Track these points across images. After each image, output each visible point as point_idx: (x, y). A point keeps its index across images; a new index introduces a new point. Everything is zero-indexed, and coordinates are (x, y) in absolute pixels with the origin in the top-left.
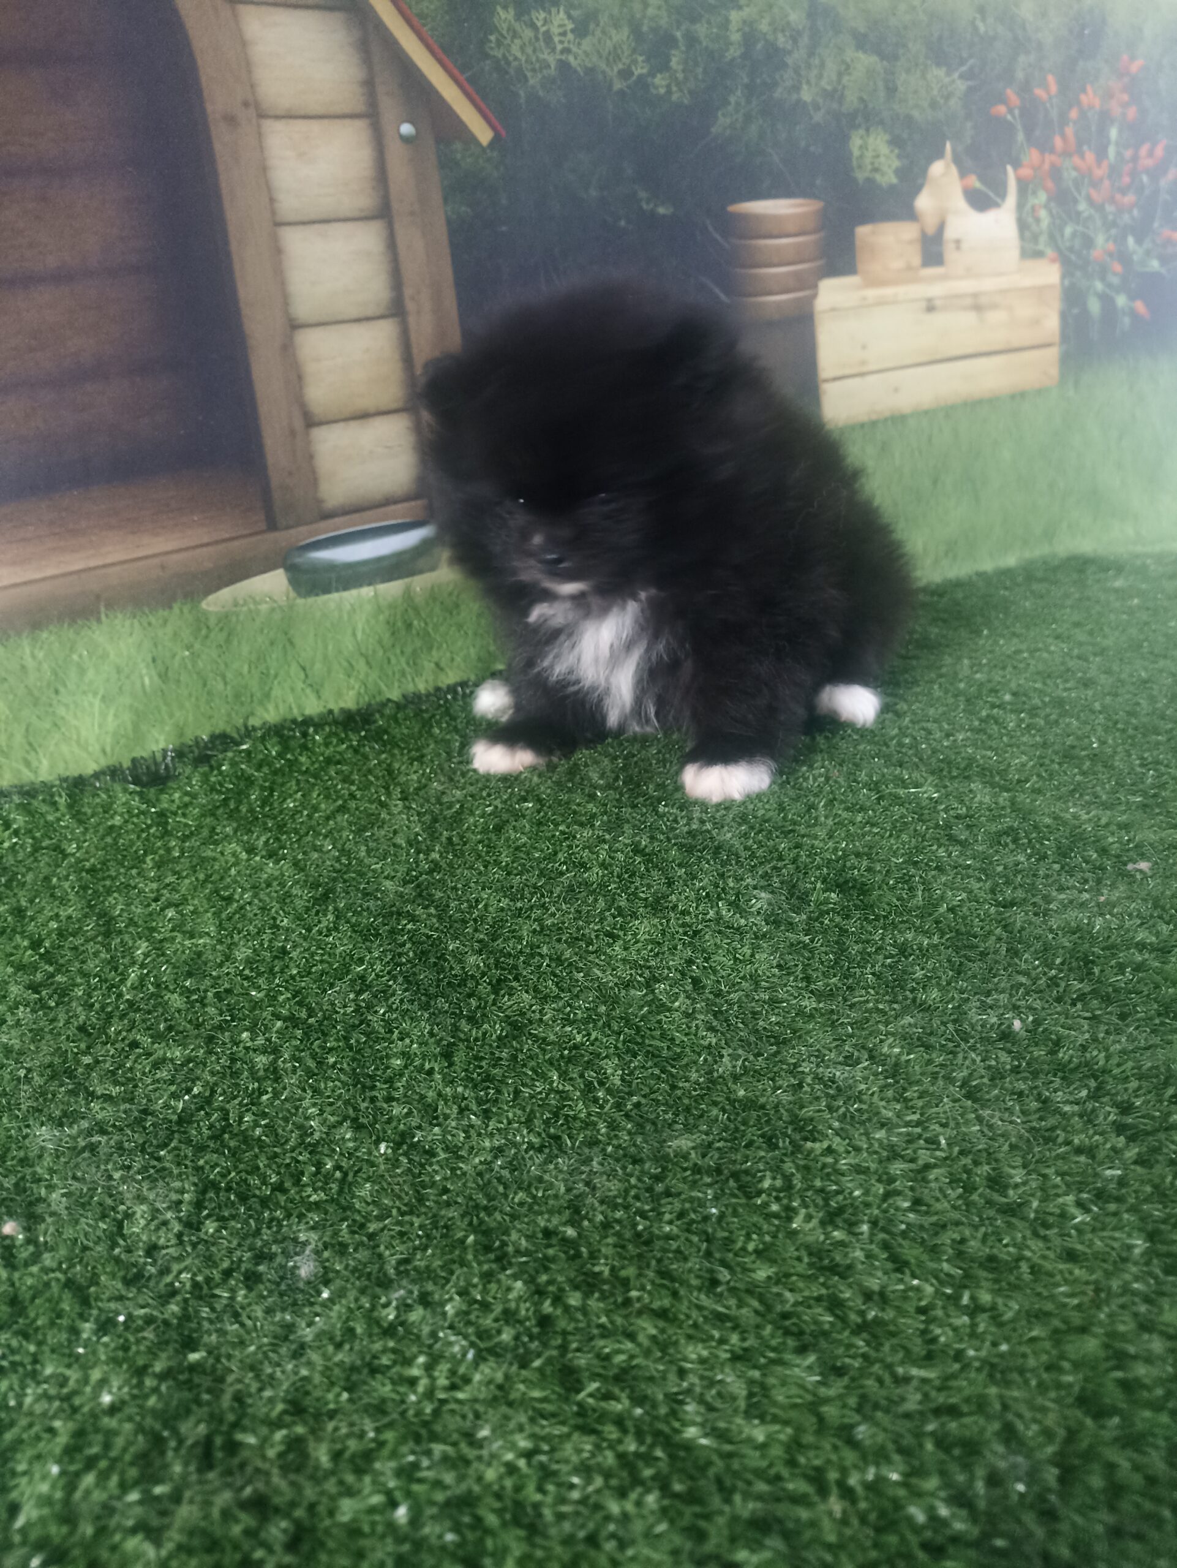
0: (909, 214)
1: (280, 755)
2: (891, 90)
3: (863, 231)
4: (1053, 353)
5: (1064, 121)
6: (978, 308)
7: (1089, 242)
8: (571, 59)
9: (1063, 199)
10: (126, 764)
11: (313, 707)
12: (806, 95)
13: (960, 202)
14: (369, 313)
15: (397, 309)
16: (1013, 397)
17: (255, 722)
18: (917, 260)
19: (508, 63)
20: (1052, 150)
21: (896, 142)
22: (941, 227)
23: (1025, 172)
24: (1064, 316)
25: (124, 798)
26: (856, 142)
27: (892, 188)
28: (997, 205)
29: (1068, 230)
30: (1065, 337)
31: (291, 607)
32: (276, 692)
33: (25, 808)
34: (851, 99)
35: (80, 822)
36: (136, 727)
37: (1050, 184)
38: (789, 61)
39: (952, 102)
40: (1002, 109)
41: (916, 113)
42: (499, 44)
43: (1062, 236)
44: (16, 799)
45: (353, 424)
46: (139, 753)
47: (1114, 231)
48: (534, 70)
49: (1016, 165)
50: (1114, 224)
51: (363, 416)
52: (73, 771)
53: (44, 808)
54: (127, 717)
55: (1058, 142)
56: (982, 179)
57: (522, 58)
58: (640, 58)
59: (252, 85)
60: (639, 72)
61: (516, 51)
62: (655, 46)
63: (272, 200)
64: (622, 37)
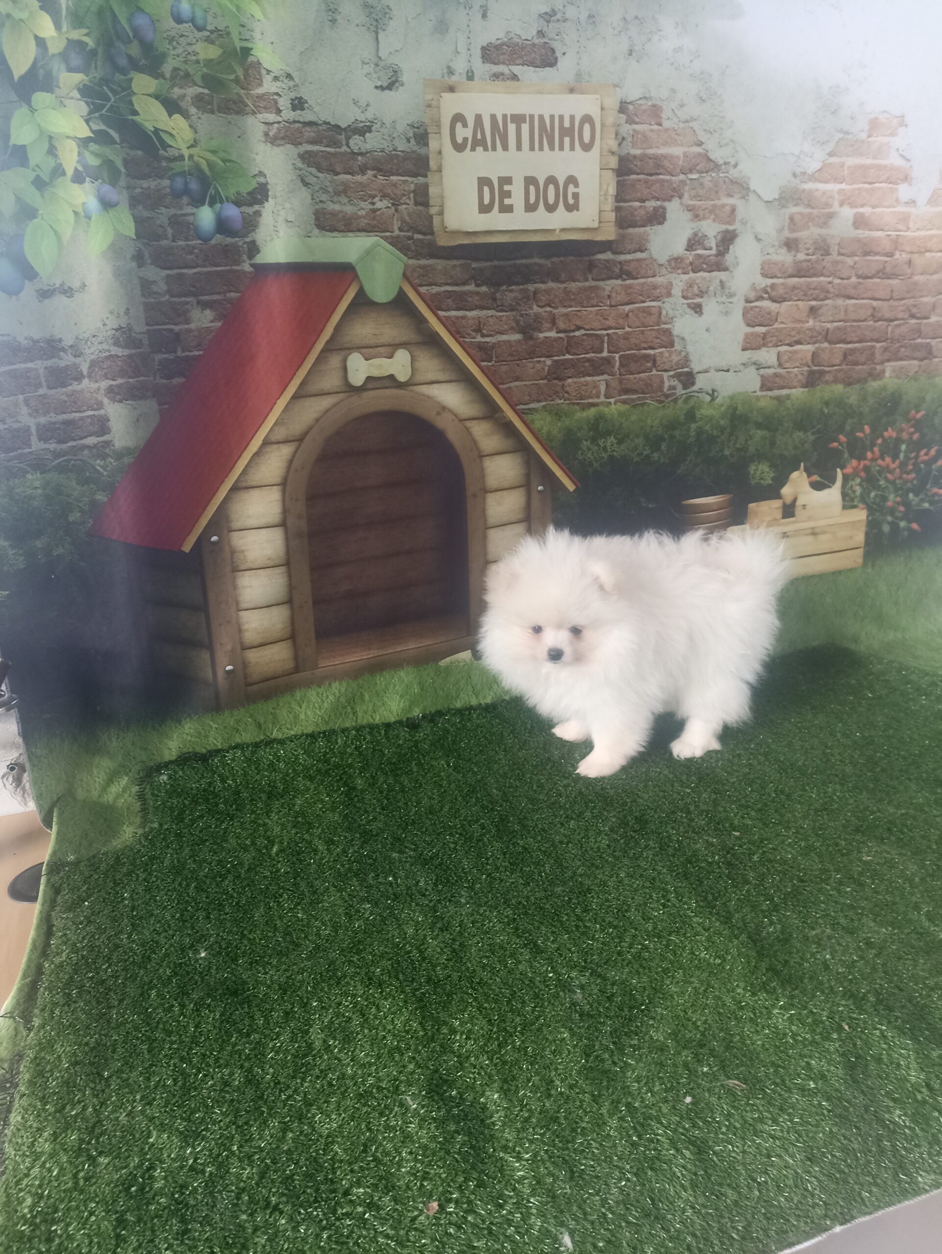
0: (778, 496)
1: (459, 723)
2: (773, 444)
3: (752, 506)
4: (861, 551)
5: (873, 444)
6: (814, 534)
7: (885, 499)
8: (615, 454)
9: (870, 480)
10: (405, 720)
11: (474, 702)
12: (727, 452)
13: (808, 488)
16: (834, 573)
17: (452, 706)
18: (779, 516)
19: (585, 460)
20: (865, 459)
21: (773, 466)
22: (795, 500)
23: (848, 470)
24: (867, 534)
25: (404, 733)
26: (752, 468)
27: (769, 486)
28: (830, 487)
29: (873, 494)
30: (867, 543)
31: (472, 664)
32: (462, 695)
33: (370, 733)
34: (752, 450)
35: (389, 741)
36: (410, 706)
37: (863, 474)
38: (719, 440)
39: (806, 445)
40: (835, 444)
41: (785, 452)
42: (582, 454)
43: (869, 497)
44: (368, 730)
46: (410, 716)
47: (900, 492)
48: (597, 461)
49: (842, 468)
50: (901, 489)
52: (387, 721)
53: (377, 734)
54: (407, 703)
55: (869, 455)
56: (820, 476)
57: (592, 457)
58: (647, 448)
59: (484, 483)
60: (645, 453)
61: (589, 455)
62: (655, 442)
63: (486, 520)
64: (640, 441)
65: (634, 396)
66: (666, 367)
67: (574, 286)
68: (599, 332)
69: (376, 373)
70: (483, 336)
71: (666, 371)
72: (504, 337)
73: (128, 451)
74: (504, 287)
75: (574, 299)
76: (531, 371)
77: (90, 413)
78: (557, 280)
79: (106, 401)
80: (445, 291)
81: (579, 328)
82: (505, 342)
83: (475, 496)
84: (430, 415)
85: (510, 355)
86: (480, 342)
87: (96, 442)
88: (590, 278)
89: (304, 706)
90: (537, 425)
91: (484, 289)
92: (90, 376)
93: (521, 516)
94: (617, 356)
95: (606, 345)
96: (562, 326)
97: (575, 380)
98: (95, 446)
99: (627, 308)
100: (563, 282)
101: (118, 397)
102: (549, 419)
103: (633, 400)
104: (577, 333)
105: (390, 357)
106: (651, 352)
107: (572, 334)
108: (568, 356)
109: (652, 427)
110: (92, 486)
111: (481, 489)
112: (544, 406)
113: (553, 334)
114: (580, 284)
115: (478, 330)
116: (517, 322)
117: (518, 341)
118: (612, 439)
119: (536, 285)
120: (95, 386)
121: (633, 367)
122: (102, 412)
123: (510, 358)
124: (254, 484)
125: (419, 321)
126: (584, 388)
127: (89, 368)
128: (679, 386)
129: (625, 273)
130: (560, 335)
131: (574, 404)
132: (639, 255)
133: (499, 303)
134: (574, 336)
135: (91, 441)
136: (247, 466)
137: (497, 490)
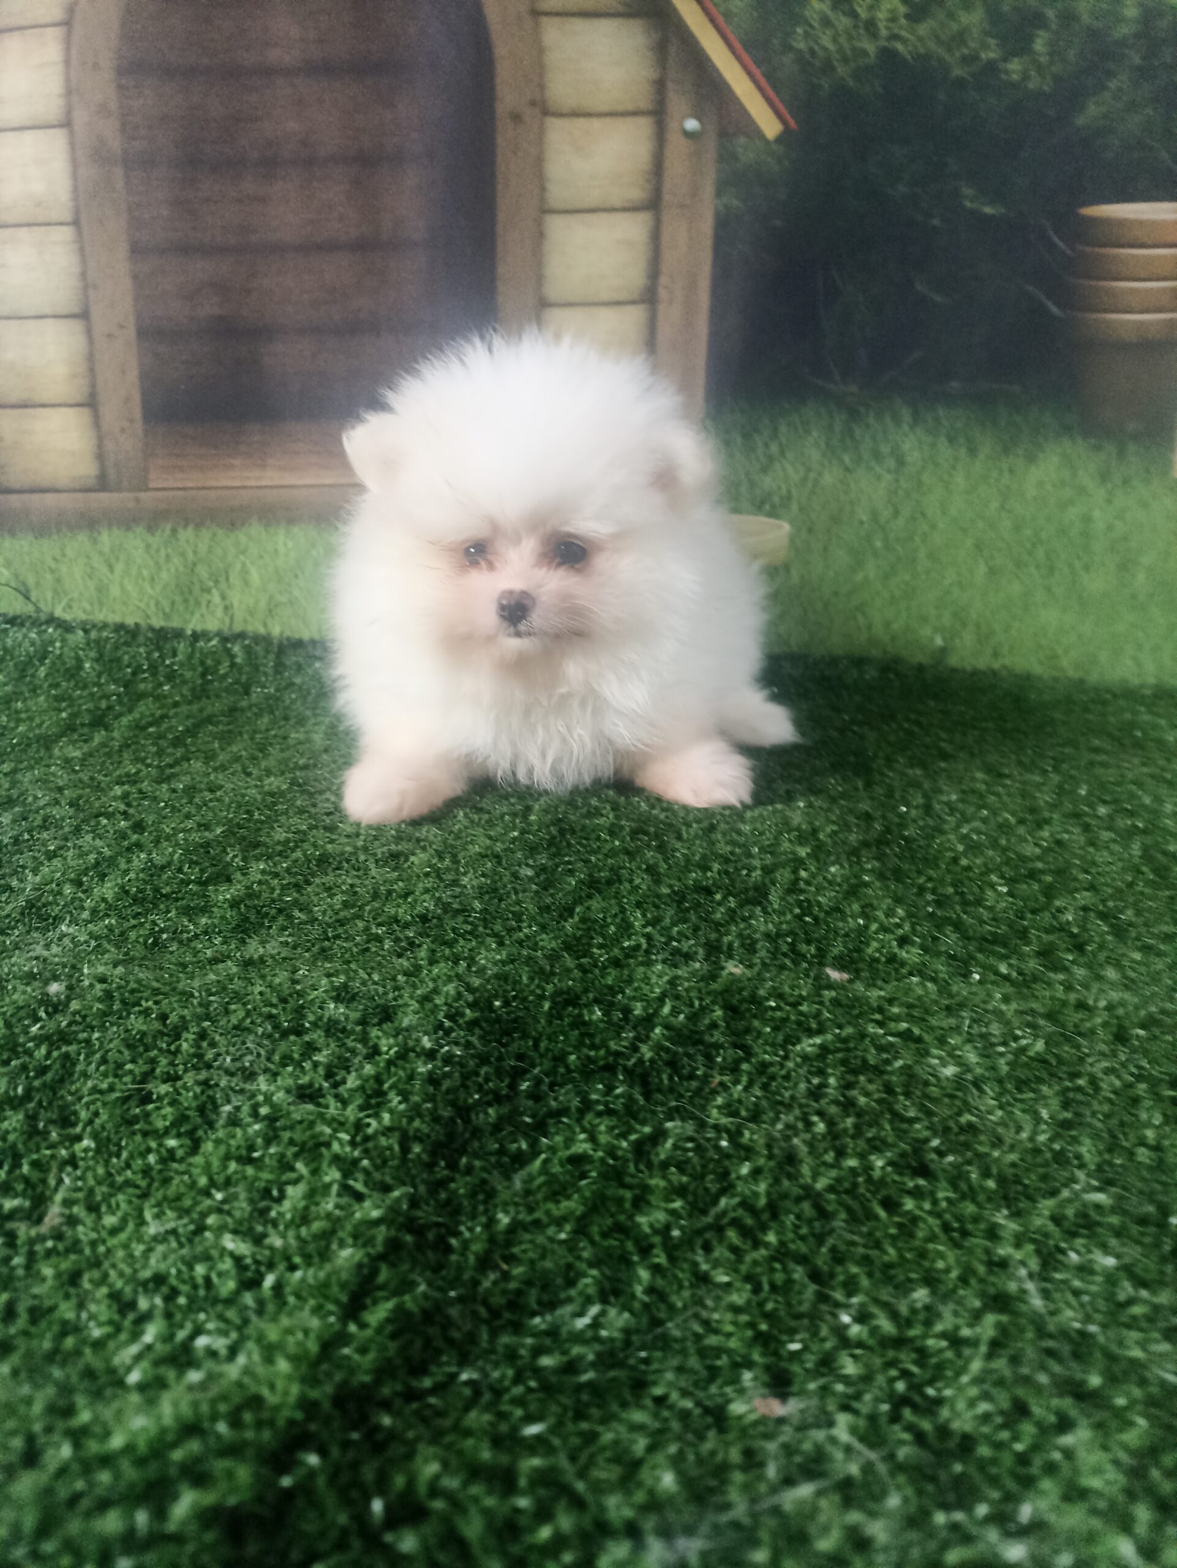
8: (899, 46)
15: (648, 296)
19: (813, 55)
42: (807, 35)
48: (845, 60)
57: (831, 46)
58: (992, 42)
59: (542, 87)
61: (826, 41)
62: (1016, 27)
63: (543, 189)
64: (975, 17)
83: (516, 117)
89: (119, 568)
93: (637, 193)
111: (533, 103)
137: (576, 114)
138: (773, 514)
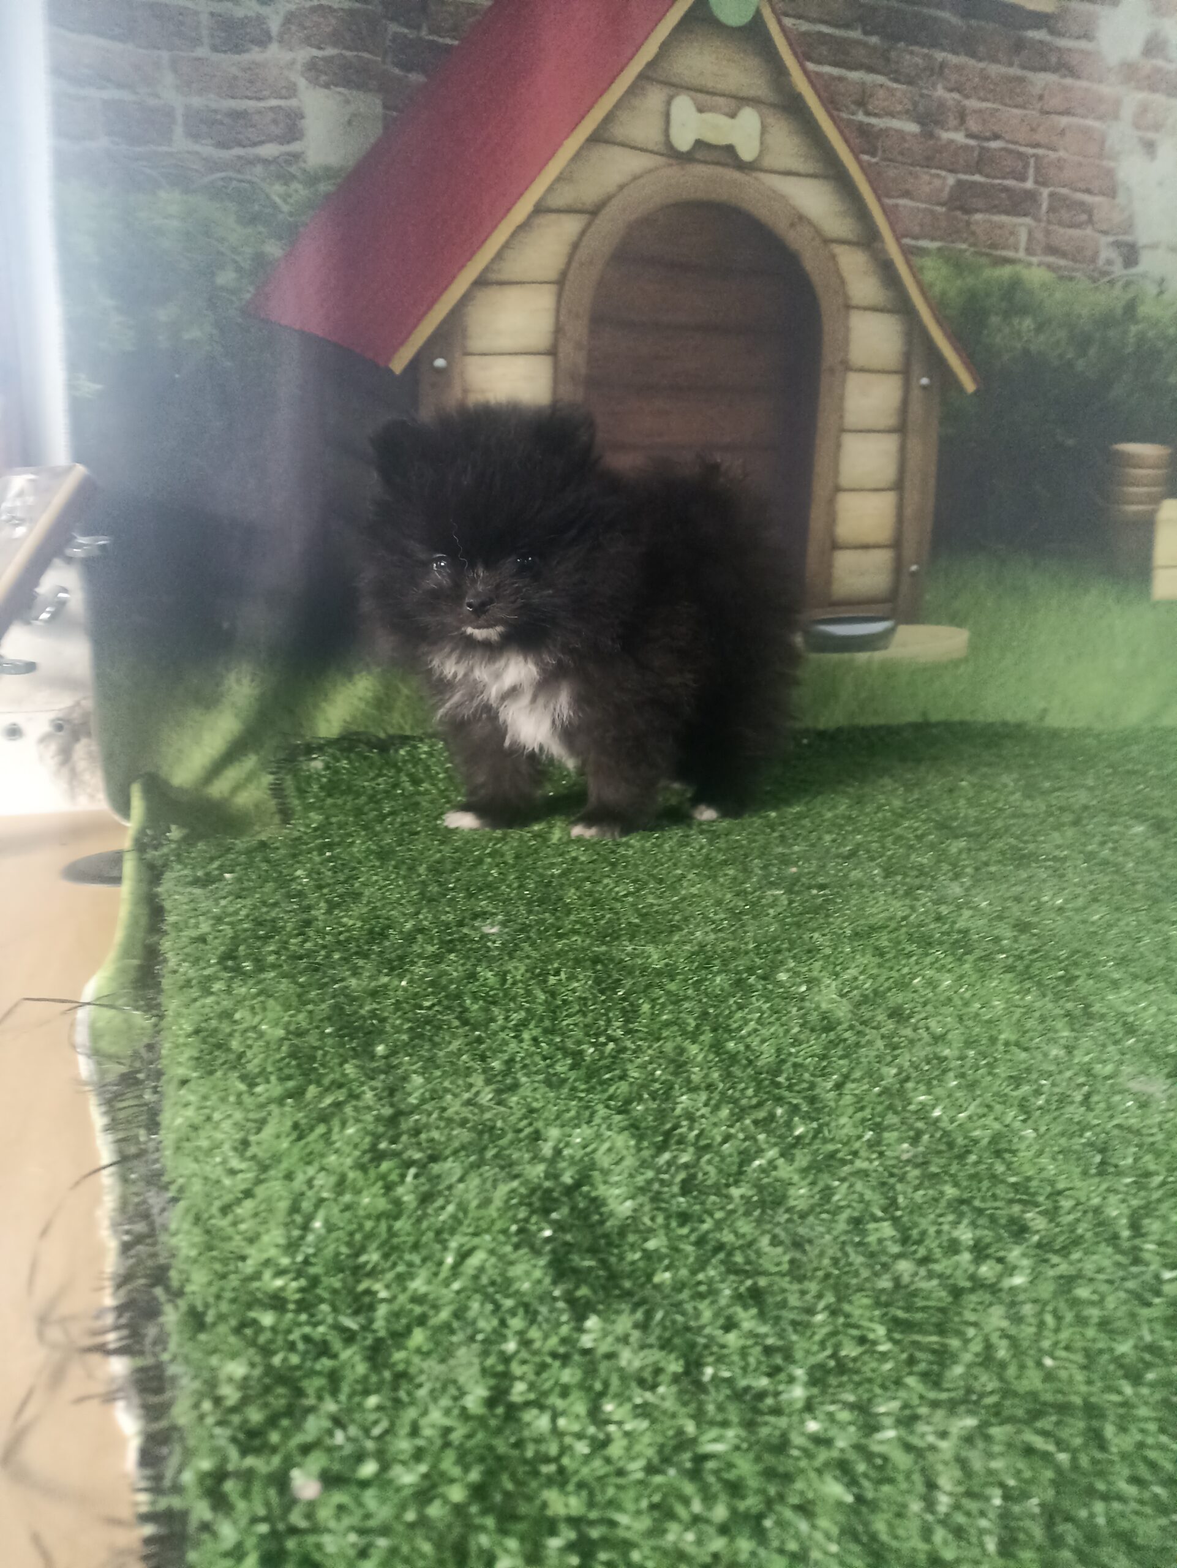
8: (1031, 346)
14: (882, 485)
15: (898, 486)
19: (992, 346)
38: (1165, 357)
42: (989, 335)
45: (859, 551)
48: (1007, 352)
51: (866, 547)
57: (1002, 344)
58: (1071, 348)
59: (846, 353)
60: (1069, 356)
61: (999, 339)
62: (1083, 342)
63: (841, 417)
64: (1062, 334)
65: (1062, 262)
66: (1105, 227)
67: (995, 70)
68: (1022, 149)
69: (711, 137)
70: (868, 114)
71: (1105, 233)
72: (896, 124)
73: (328, 173)
74: (902, 44)
75: (992, 91)
76: (927, 189)
77: (274, 102)
78: (973, 54)
79: (302, 83)
80: (819, 33)
81: (996, 137)
82: (896, 131)
83: (832, 371)
84: (781, 226)
85: (902, 153)
86: (861, 124)
87: (276, 153)
88: (1017, 63)
90: (929, 276)
91: (874, 40)
92: (281, 41)
93: (891, 421)
94: (1045, 192)
95: (1031, 171)
96: (973, 125)
97: (987, 216)
98: (275, 160)
99: (1064, 121)
100: (980, 60)
101: (323, 78)
102: (944, 271)
103: (1060, 268)
104: (994, 145)
105: (733, 115)
106: (1087, 198)
107: (986, 144)
108: (977, 178)
109: (1079, 316)
110: (261, 228)
111: (841, 363)
112: (939, 249)
113: (959, 137)
114: (1003, 70)
115: (861, 103)
116: (915, 104)
117: (915, 136)
118: (1028, 323)
119: (944, 54)
120: (287, 56)
121: (1065, 215)
122: (294, 102)
123: (900, 158)
124: (513, 277)
125: (778, 71)
126: (998, 232)
127: (284, 25)
128: (1119, 262)
129: (1065, 67)
130: (972, 142)
131: (982, 254)
132: (1083, 44)
133: (893, 66)
134: (988, 150)
135: (269, 150)
136: (506, 246)
137: (862, 370)
138: (959, 625)
